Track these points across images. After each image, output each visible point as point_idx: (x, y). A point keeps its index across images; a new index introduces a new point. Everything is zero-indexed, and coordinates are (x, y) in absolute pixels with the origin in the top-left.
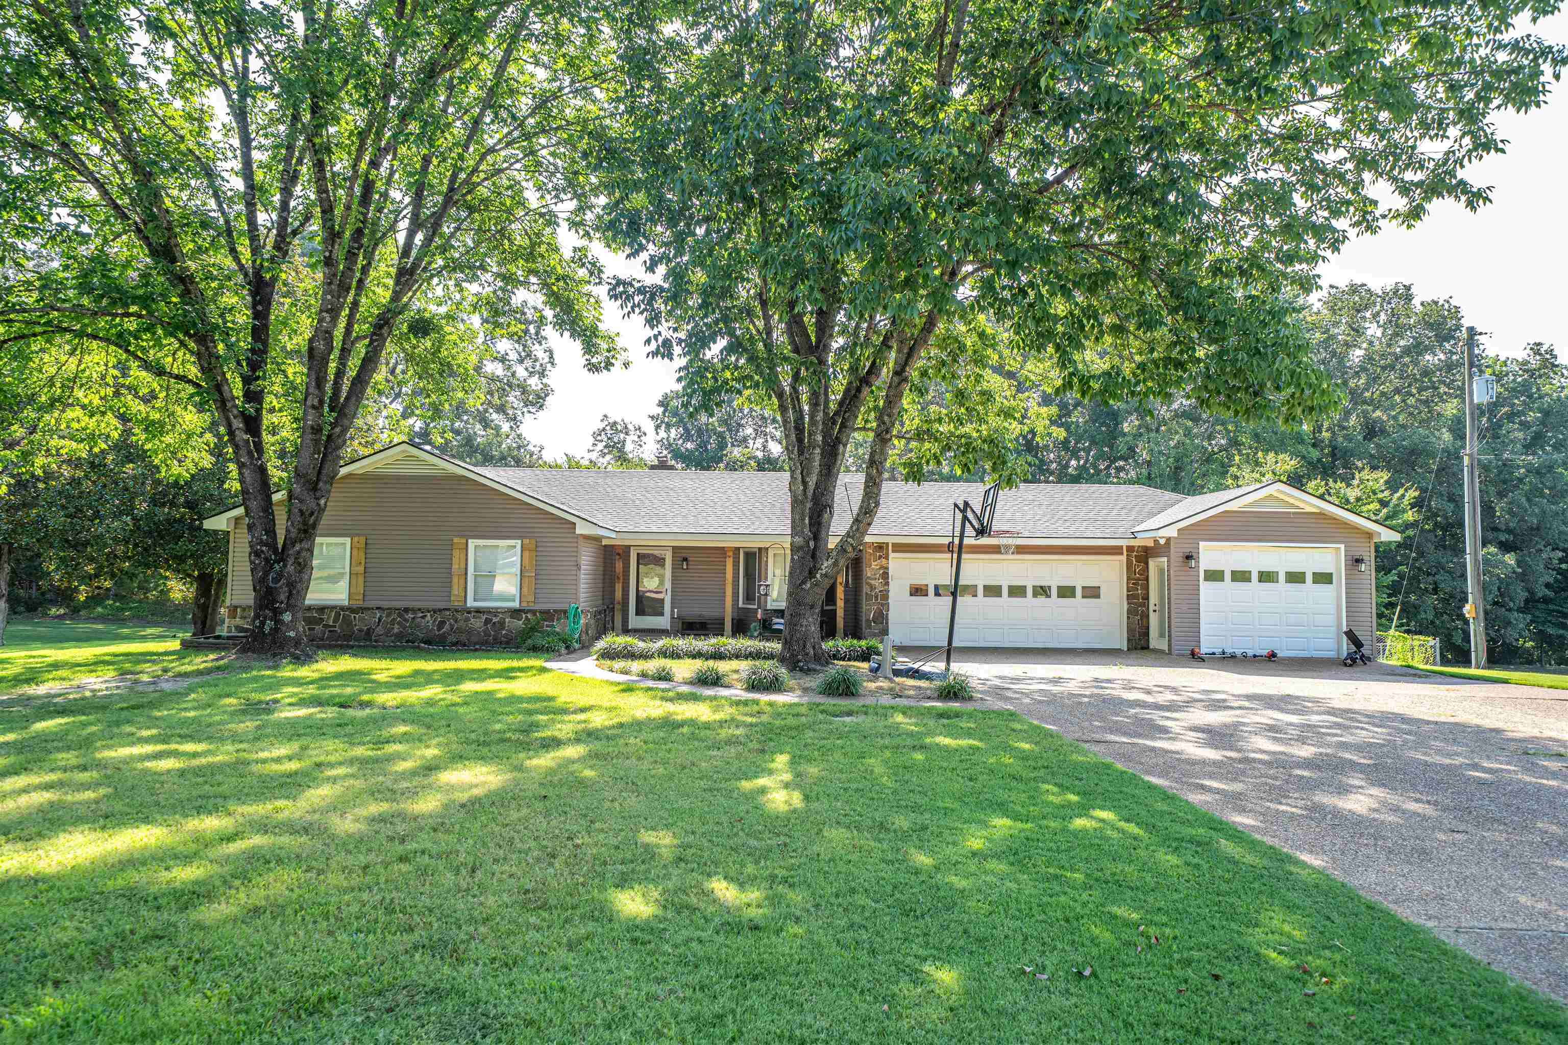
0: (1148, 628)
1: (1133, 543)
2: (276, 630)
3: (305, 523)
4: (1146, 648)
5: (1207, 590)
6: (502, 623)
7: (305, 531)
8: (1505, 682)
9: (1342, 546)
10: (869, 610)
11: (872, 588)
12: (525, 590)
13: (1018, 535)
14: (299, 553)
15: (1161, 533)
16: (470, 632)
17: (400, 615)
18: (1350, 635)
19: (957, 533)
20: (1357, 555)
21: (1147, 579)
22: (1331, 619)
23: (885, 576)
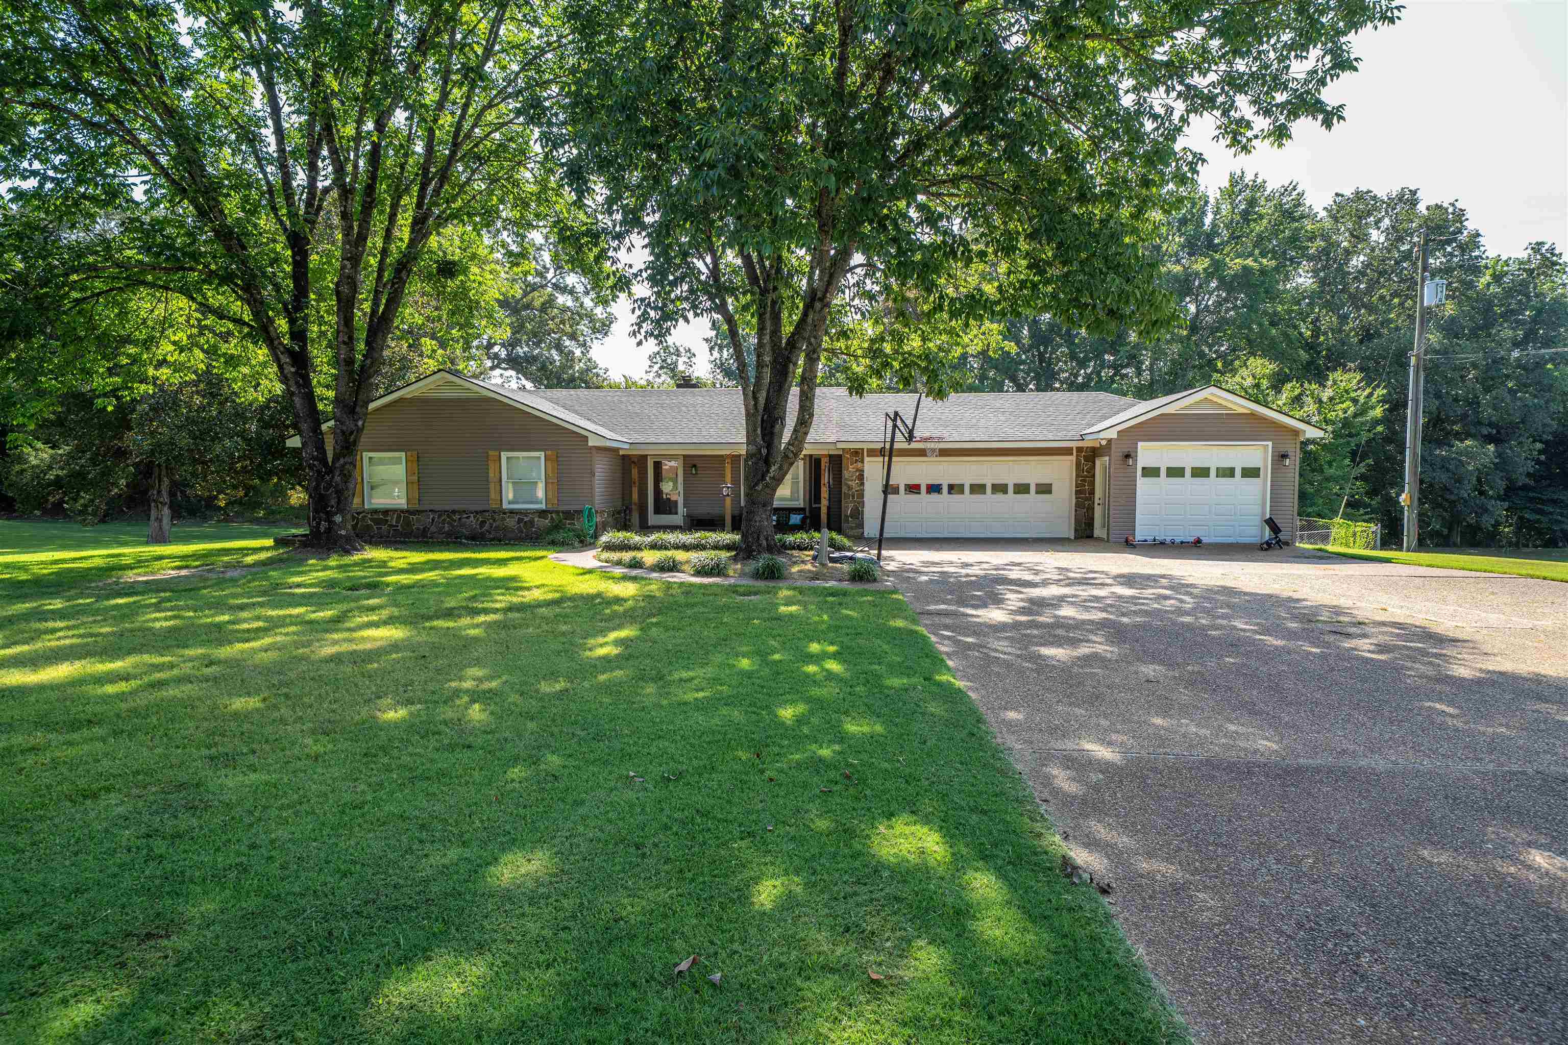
0: (1093, 519)
1: (1080, 444)
2: (329, 530)
3: (346, 441)
4: (1090, 536)
5: (1143, 485)
6: (532, 522)
7: (347, 448)
8: (1388, 561)
9: (1270, 443)
10: (848, 508)
11: (850, 488)
12: (550, 493)
13: (940, 440)
14: (343, 466)
15: (1102, 435)
16: (505, 529)
17: (449, 516)
18: (1271, 523)
19: (888, 439)
20: (1283, 450)
21: (1094, 476)
22: (1257, 509)
23: (861, 477)
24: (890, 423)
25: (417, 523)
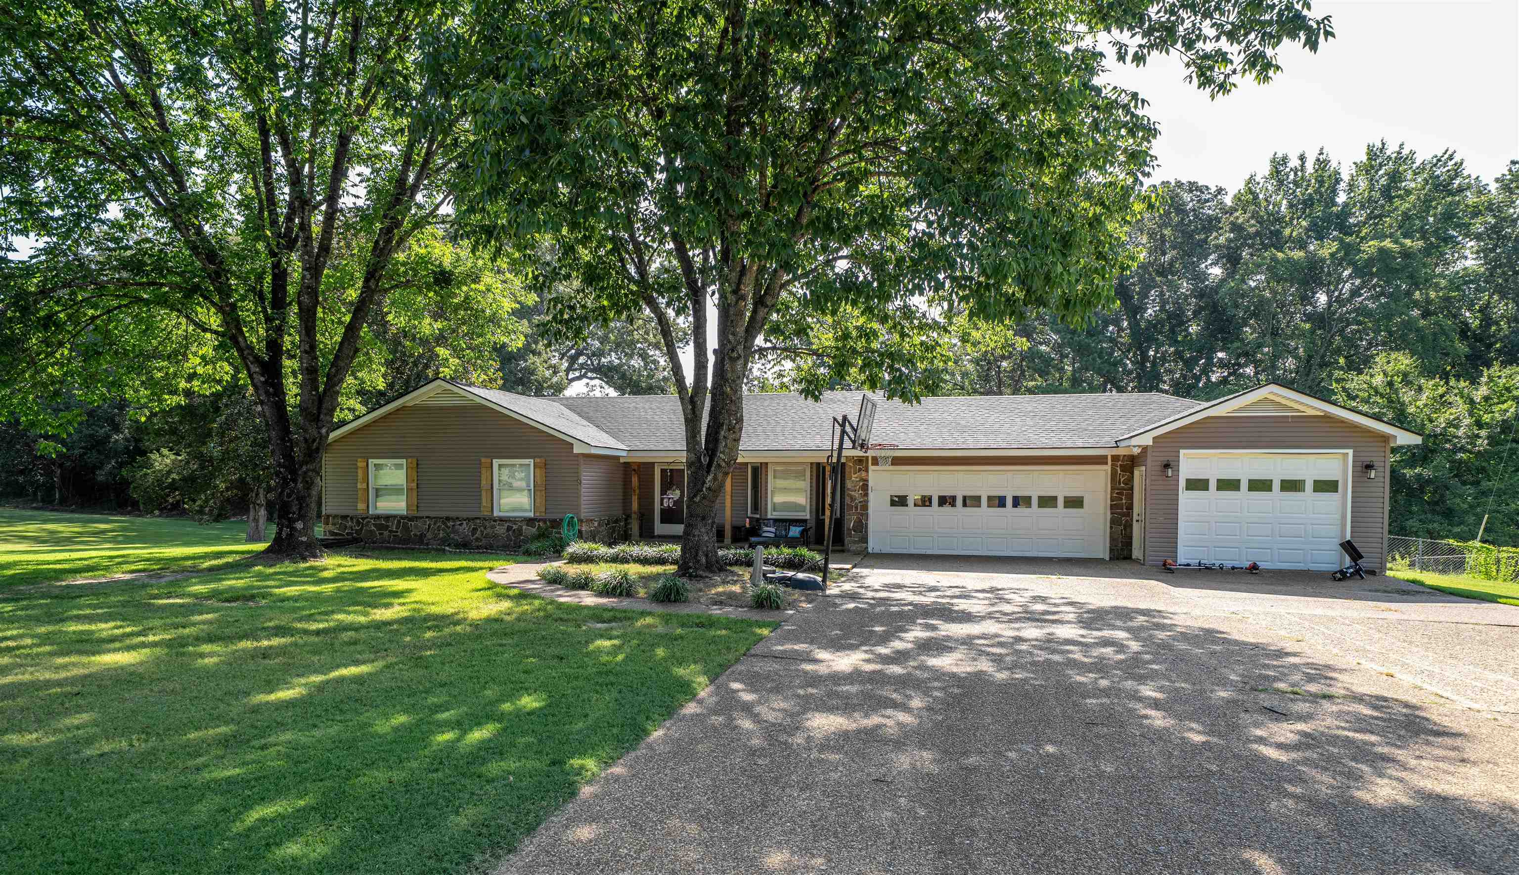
0: (1131, 538)
1: (1115, 452)
2: (290, 536)
3: (309, 448)
4: (1128, 557)
5: (1187, 500)
6: (520, 530)
7: (310, 456)
9: (1350, 452)
10: (850, 519)
11: (852, 499)
12: (538, 500)
14: (305, 473)
15: (1134, 442)
16: (495, 536)
17: (444, 523)
18: (1348, 547)
19: (836, 447)
20: (1367, 460)
21: (1132, 489)
22: (1333, 531)
23: (865, 487)
24: (838, 429)
25: (416, 529)
